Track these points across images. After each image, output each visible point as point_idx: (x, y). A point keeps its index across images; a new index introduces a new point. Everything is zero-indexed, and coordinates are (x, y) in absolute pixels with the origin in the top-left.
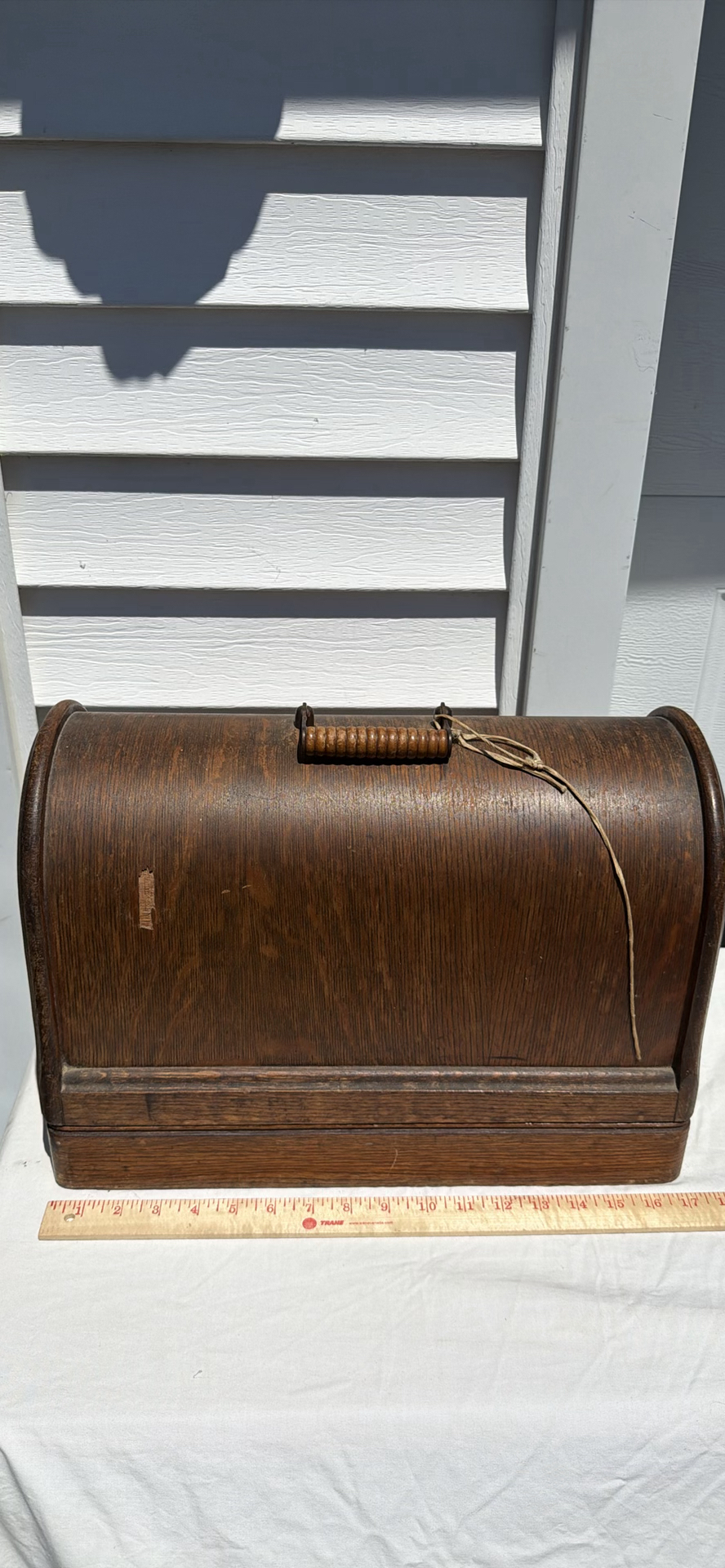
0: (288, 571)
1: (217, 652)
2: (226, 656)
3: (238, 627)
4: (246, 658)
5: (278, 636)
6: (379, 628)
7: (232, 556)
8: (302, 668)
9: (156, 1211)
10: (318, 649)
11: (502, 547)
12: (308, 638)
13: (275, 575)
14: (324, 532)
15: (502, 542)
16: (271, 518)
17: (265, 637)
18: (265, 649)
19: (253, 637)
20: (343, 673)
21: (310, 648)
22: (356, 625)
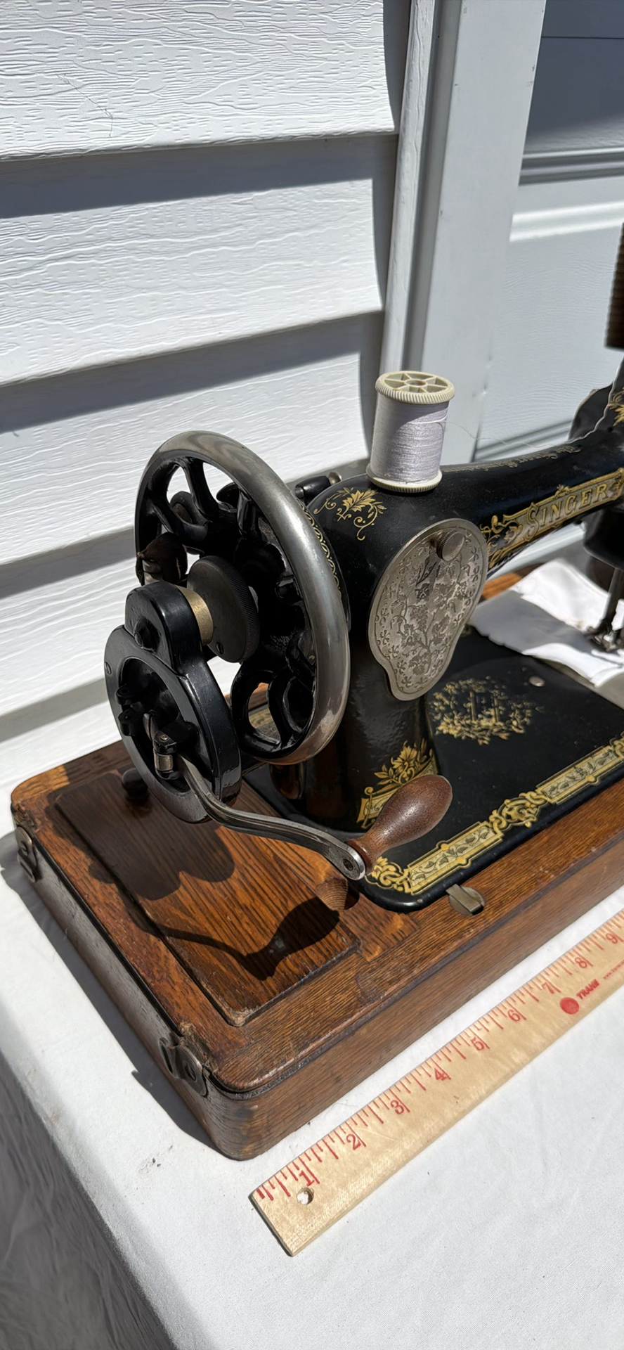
0: (126, 115)
1: (23, 280)
2: (38, 286)
3: (50, 230)
4: (69, 283)
5: (111, 239)
6: (242, 208)
7: (34, 92)
8: (150, 289)
9: (400, 1110)
10: (167, 253)
11: (383, 65)
12: (152, 236)
13: (105, 124)
14: (167, 42)
15: (383, 57)
16: (83, 17)
17: (92, 243)
18: (94, 265)
19: (72, 245)
20: (205, 287)
21: (157, 253)
22: (214, 207)
